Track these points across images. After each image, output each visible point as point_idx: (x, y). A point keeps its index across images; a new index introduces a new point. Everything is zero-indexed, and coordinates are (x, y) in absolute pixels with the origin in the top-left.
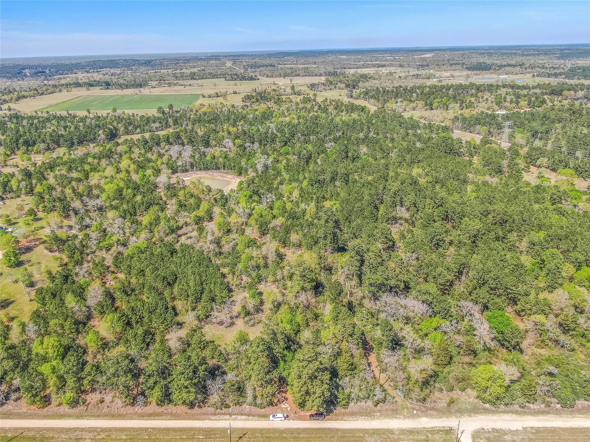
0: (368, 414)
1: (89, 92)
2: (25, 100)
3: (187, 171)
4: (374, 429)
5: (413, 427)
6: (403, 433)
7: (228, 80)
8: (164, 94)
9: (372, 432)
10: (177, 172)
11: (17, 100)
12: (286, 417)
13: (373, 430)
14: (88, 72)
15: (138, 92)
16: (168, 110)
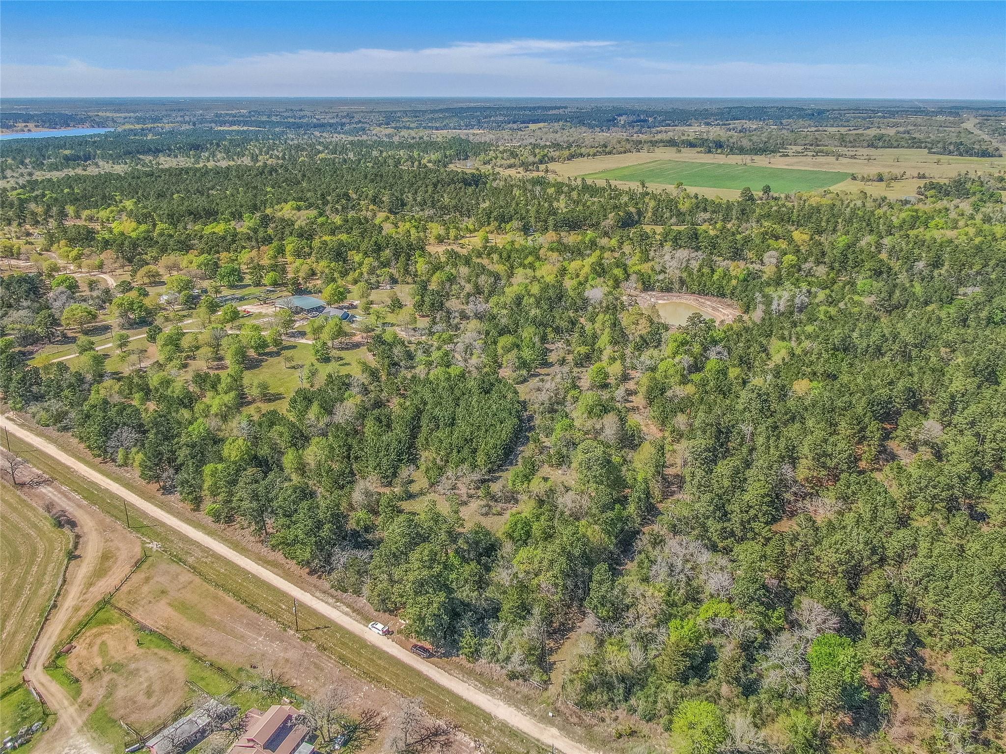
0: (487, 684)
1: (678, 155)
2: (580, 159)
3: (669, 290)
4: (471, 703)
5: (525, 730)
6: (501, 730)
7: (934, 153)
8: (790, 168)
9: (464, 704)
10: (653, 290)
11: (569, 159)
12: (388, 633)
13: (468, 703)
14: (708, 124)
15: (748, 161)
16: (761, 194)
